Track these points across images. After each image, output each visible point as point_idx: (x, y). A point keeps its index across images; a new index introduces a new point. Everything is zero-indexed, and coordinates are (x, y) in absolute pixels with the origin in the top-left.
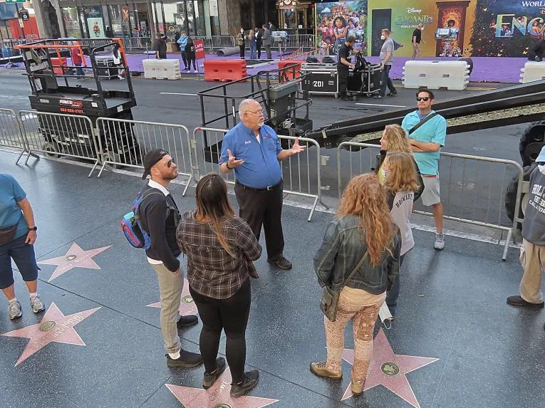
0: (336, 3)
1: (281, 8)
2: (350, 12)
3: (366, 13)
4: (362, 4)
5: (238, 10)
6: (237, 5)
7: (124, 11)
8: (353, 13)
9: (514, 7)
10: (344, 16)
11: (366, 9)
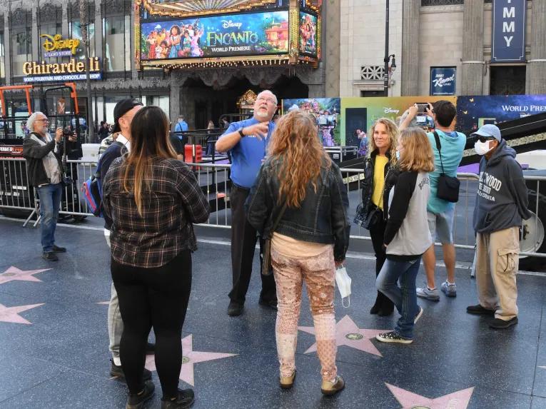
0: (306, 100)
1: (243, 107)
2: (321, 110)
3: (339, 112)
4: (334, 101)
5: (192, 108)
6: (192, 104)
7: (60, 103)
8: (325, 111)
9: (494, 111)
10: (314, 114)
11: (339, 107)
